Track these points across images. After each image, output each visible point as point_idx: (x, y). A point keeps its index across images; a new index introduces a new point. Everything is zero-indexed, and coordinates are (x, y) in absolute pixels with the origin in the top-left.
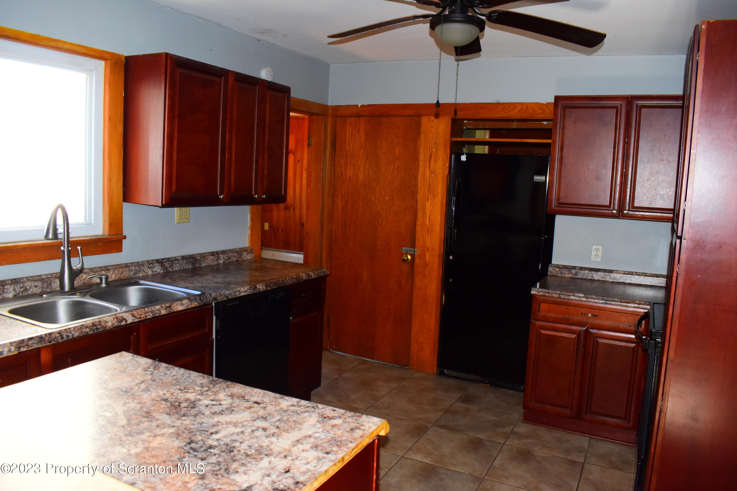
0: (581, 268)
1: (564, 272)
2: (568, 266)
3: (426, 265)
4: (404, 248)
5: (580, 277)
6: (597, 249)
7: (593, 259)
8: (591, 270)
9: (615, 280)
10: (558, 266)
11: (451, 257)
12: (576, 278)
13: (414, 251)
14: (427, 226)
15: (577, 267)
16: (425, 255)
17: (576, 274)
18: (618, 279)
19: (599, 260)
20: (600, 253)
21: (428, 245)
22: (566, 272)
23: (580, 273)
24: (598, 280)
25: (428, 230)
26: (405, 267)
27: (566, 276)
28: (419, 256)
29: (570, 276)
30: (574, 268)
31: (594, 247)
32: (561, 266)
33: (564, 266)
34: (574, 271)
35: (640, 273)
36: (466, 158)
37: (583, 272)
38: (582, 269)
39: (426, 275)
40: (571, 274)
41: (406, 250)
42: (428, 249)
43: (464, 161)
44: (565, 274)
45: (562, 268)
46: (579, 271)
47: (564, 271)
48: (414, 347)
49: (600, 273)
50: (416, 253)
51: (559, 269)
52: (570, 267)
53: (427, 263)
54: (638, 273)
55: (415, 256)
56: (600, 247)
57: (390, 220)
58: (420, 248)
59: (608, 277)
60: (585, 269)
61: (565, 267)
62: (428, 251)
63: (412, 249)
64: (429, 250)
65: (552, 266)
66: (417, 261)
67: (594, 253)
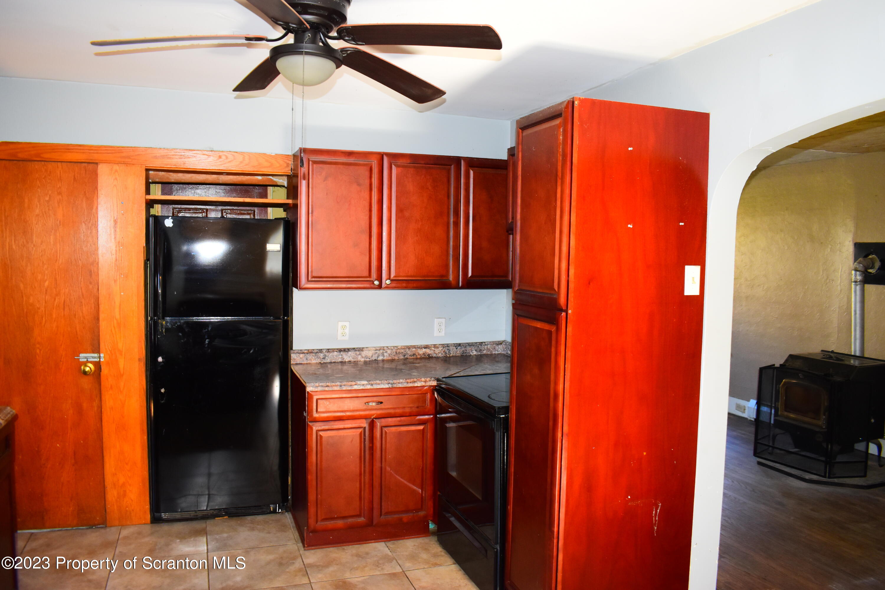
0: (328, 350)
1: (310, 358)
2: (313, 350)
3: (119, 376)
4: (82, 355)
5: (329, 361)
6: (344, 326)
7: (340, 337)
8: (340, 350)
9: (367, 358)
10: (301, 352)
11: (160, 359)
12: (324, 363)
13: (100, 357)
14: (116, 320)
15: (323, 349)
16: (117, 361)
17: (324, 358)
18: (370, 357)
19: (346, 338)
20: (347, 331)
21: (120, 346)
22: (312, 358)
23: (328, 356)
24: (350, 362)
25: (119, 325)
26: (86, 383)
27: (313, 362)
28: (108, 363)
29: (318, 361)
30: (321, 351)
31: (340, 324)
32: (306, 351)
33: (308, 350)
34: (321, 355)
35: (391, 347)
36: (173, 222)
37: (331, 354)
38: (330, 350)
39: (122, 389)
40: (319, 358)
41: (86, 358)
42: (121, 352)
43: (169, 227)
44: (311, 360)
45: (307, 353)
46: (327, 354)
47: (310, 356)
48: (111, 495)
49: (350, 353)
50: (102, 360)
51: (304, 355)
52: (316, 351)
53: (122, 373)
54: (389, 347)
55: (101, 364)
56: (347, 324)
57: (54, 316)
58: (109, 352)
59: (360, 356)
60: (333, 350)
61: (310, 352)
62: (121, 354)
63: (96, 355)
64: (123, 353)
65: (294, 353)
66: (105, 371)
67: (340, 331)
